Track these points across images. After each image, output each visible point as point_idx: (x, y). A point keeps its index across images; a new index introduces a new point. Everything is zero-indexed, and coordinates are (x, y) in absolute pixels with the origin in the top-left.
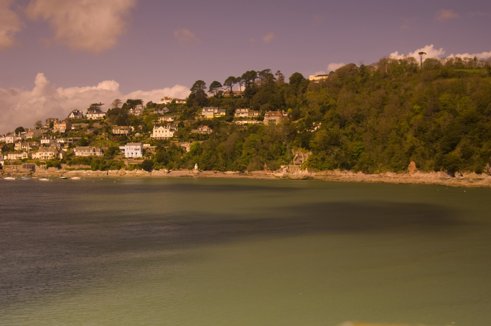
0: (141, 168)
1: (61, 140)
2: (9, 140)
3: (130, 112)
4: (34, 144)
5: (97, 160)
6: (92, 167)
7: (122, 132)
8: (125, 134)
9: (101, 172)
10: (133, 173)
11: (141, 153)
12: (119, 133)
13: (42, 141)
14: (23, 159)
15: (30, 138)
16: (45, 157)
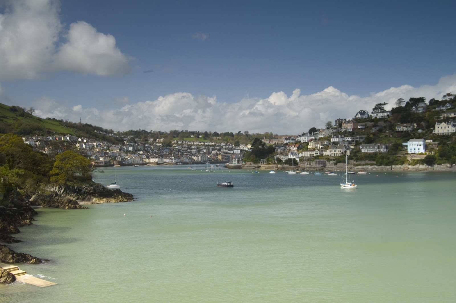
0: (424, 163)
1: (349, 139)
2: (304, 139)
3: (413, 109)
4: (325, 142)
5: (381, 156)
6: (376, 162)
7: (405, 129)
8: (408, 131)
9: (385, 167)
10: (416, 168)
11: (424, 149)
12: (402, 130)
13: (331, 139)
14: (316, 156)
15: (322, 138)
16: (334, 154)
